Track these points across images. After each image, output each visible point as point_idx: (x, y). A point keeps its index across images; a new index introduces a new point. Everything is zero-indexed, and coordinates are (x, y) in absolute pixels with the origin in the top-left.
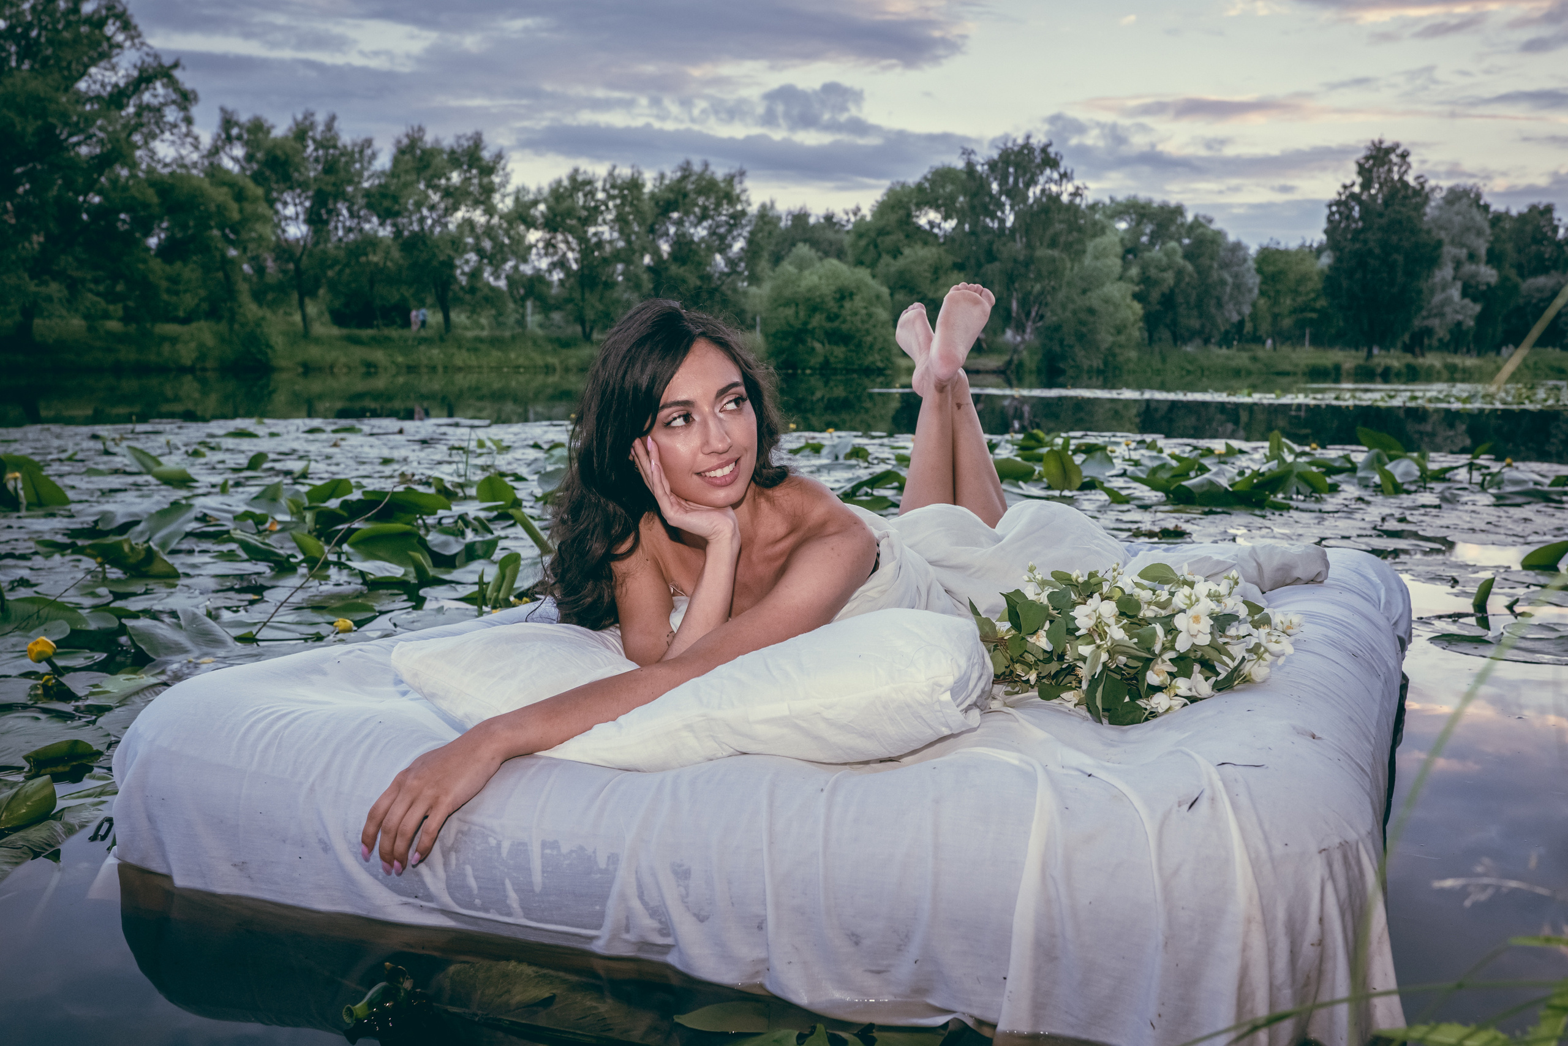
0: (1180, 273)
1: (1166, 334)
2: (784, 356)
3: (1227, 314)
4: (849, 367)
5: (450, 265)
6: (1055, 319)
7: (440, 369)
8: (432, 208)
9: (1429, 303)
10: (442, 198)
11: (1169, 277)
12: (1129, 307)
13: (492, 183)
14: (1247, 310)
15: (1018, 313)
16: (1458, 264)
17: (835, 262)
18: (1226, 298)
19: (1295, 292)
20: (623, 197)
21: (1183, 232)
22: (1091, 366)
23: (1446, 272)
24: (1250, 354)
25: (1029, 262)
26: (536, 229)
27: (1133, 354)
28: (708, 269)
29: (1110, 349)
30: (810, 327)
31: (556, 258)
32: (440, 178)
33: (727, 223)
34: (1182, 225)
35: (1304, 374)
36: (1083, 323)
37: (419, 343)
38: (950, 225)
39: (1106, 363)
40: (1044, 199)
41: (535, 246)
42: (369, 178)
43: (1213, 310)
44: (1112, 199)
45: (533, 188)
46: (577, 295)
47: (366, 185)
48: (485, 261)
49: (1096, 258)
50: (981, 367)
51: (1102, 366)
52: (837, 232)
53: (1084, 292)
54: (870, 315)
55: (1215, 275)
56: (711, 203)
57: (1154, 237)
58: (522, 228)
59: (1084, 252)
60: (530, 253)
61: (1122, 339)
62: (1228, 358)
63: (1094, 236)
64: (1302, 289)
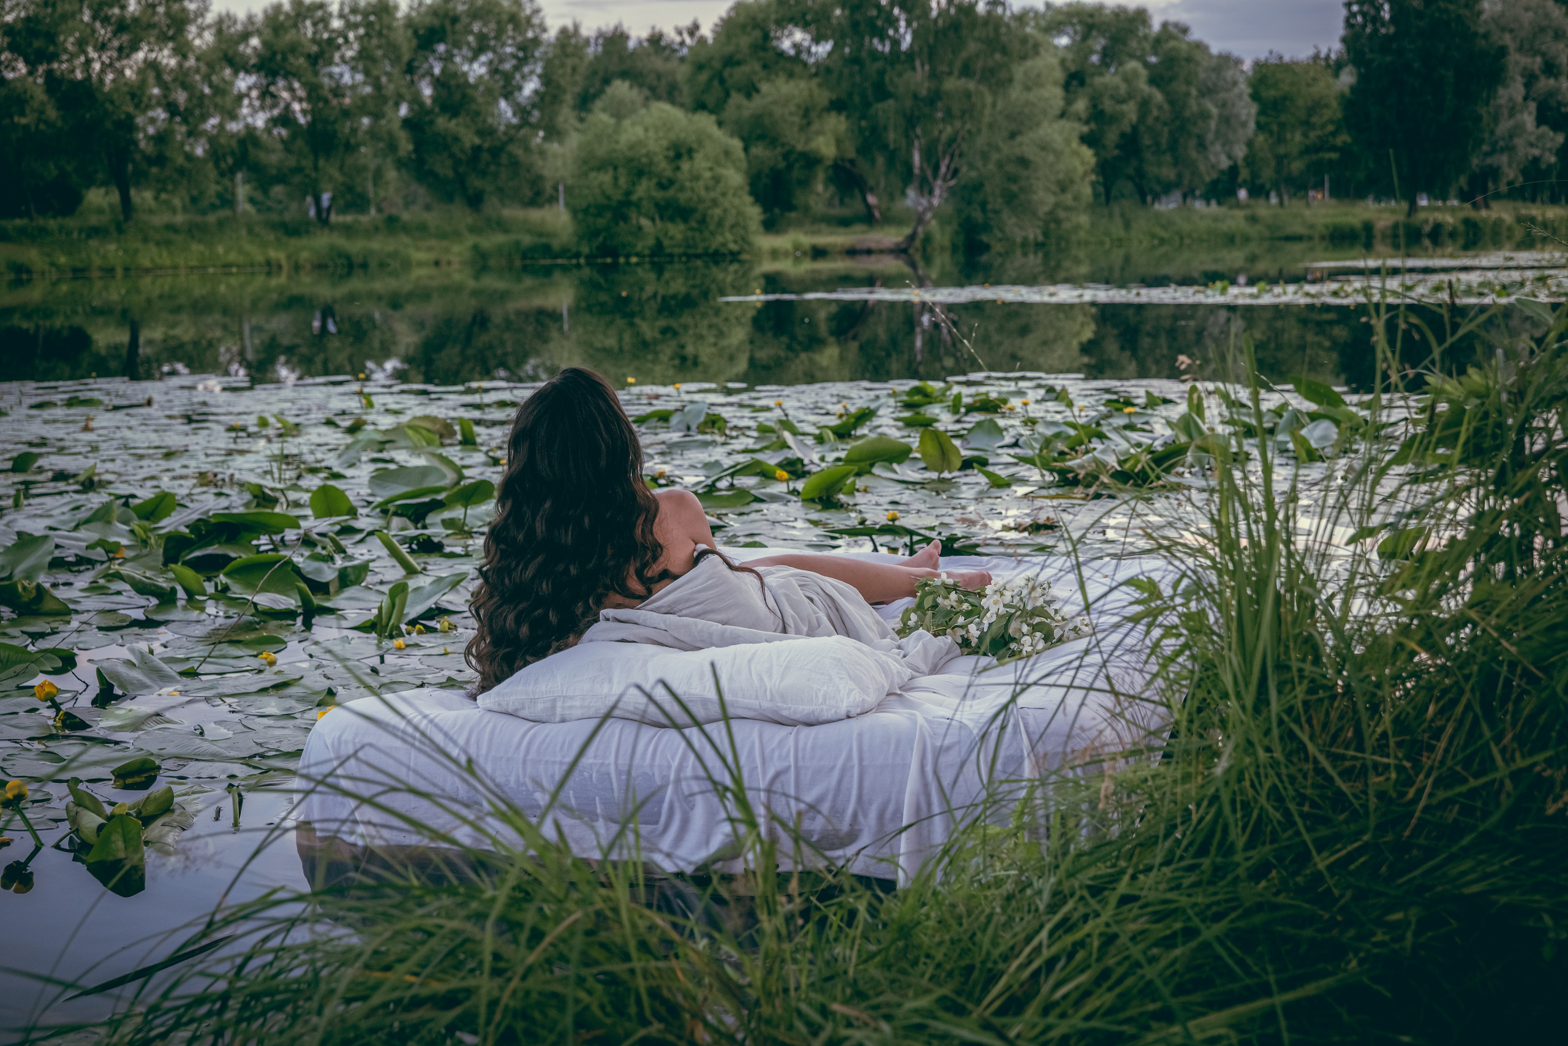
0: (1145, 105)
1: (1129, 187)
2: (601, 239)
3: (1213, 159)
4: (691, 251)
5: (128, 125)
6: (973, 174)
7: (119, 272)
8: (102, 47)
9: (1492, 133)
10: (115, 33)
11: (1130, 112)
12: (1076, 153)
13: (184, 10)
14: (1240, 152)
15: (922, 169)
16: (1530, 80)
17: (666, 107)
18: (1210, 136)
19: (1307, 124)
20: (369, 25)
21: (1147, 46)
22: (1025, 239)
23: (1516, 89)
24: (1248, 212)
25: (935, 97)
26: (248, 72)
27: (1084, 219)
28: (490, 120)
29: (1051, 213)
30: (634, 198)
31: (276, 112)
32: (111, 6)
33: (514, 56)
34: (1146, 37)
35: (1323, 238)
36: (1013, 179)
37: (89, 237)
38: (823, 49)
39: (1046, 234)
40: (953, 11)
41: (248, 95)
42: (12, 9)
43: (1194, 154)
44: (1048, 6)
45: (241, 15)
46: (307, 163)
47: (9, 18)
48: (178, 119)
49: (1028, 88)
50: (873, 246)
51: (1040, 238)
52: (667, 59)
53: (1013, 135)
54: (717, 179)
55: (1193, 106)
56: (490, 29)
57: (1109, 56)
58: (228, 72)
59: (1011, 80)
60: (240, 106)
61: (1068, 198)
62: (1216, 219)
63: (1024, 57)
64: (1314, 119)
